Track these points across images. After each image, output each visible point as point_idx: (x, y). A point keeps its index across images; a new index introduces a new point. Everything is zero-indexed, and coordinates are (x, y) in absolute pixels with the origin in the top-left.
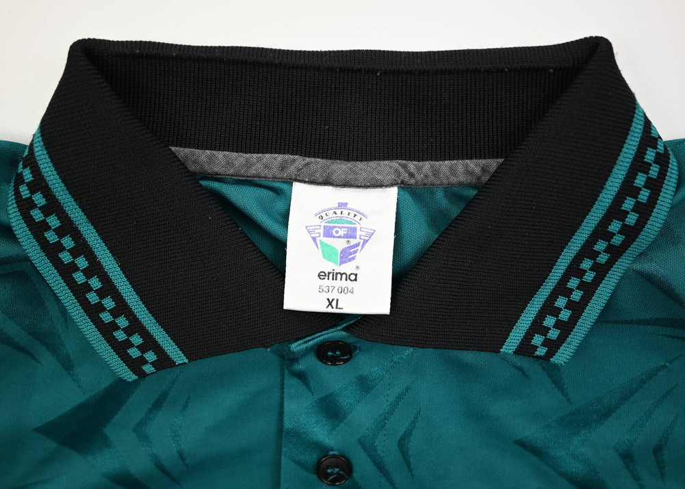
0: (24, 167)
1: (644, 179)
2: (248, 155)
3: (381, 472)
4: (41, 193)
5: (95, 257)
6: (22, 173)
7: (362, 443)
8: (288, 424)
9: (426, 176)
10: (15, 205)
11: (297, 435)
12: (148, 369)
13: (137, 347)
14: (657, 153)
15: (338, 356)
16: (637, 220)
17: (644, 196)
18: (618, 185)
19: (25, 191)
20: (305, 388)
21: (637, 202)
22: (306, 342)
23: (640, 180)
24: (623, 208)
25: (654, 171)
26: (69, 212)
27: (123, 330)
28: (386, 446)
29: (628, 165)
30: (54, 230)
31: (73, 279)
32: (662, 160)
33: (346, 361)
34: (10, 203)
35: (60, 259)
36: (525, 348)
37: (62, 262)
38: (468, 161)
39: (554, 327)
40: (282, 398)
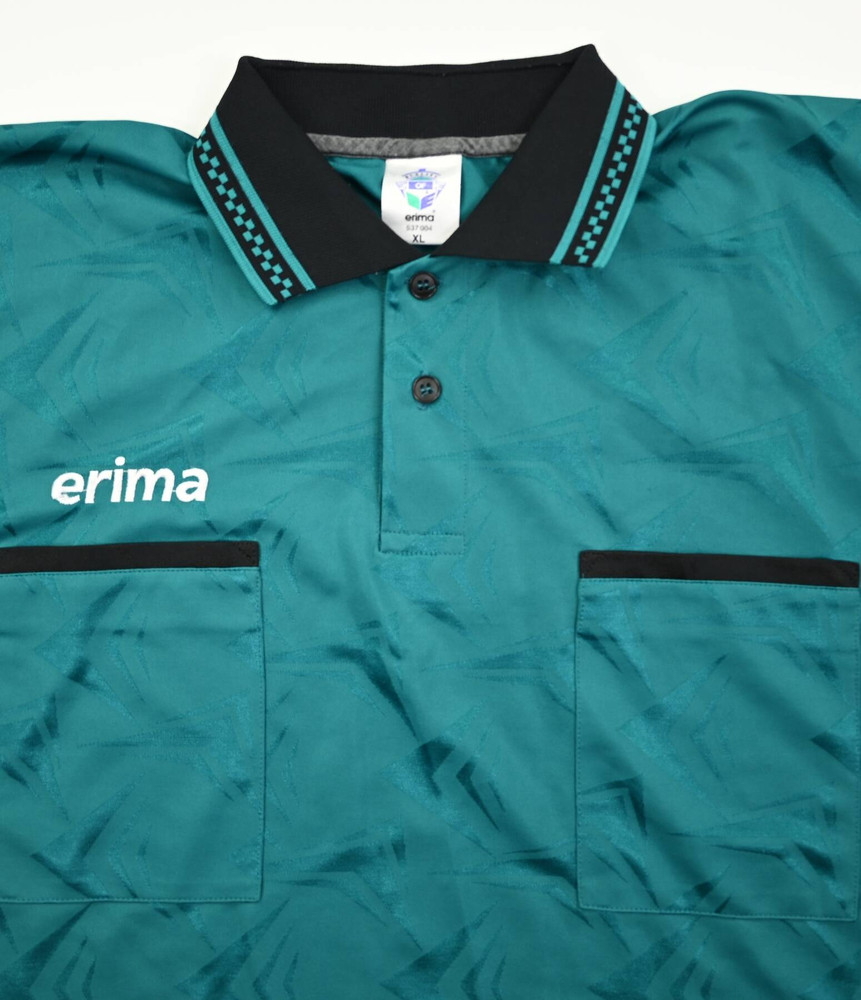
0: (204, 141)
1: (631, 124)
2: (354, 139)
5: (260, 221)
9: (482, 147)
12: (286, 294)
13: (278, 275)
16: (632, 151)
17: (632, 134)
18: (612, 128)
21: (629, 139)
23: (627, 124)
24: (619, 143)
27: (268, 261)
31: (243, 237)
35: (234, 222)
36: (571, 259)
37: (236, 225)
39: (591, 240)
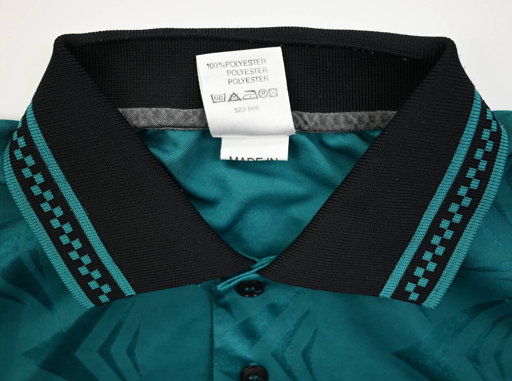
0: (19, 136)
1: (482, 153)
2: (186, 111)
3: (290, 377)
4: (32, 156)
5: (69, 208)
6: (16, 141)
7: (274, 355)
8: (217, 344)
9: (316, 124)
10: (10, 165)
11: (225, 352)
12: (104, 299)
13: (96, 280)
14: (492, 132)
15: (253, 291)
16: (479, 185)
17: (483, 166)
18: (462, 159)
19: (18, 154)
20: (229, 315)
21: (478, 171)
22: (229, 283)
23: (479, 154)
24: (467, 176)
25: (489, 146)
26: (52, 172)
27: (86, 266)
28: (293, 357)
29: (469, 143)
30: (39, 185)
31: (50, 224)
32: (496, 137)
33: (258, 294)
34: (6, 164)
35: (41, 208)
36: (400, 294)
37: (43, 211)
38: (348, 113)
39: (423, 277)
40: (212, 324)
